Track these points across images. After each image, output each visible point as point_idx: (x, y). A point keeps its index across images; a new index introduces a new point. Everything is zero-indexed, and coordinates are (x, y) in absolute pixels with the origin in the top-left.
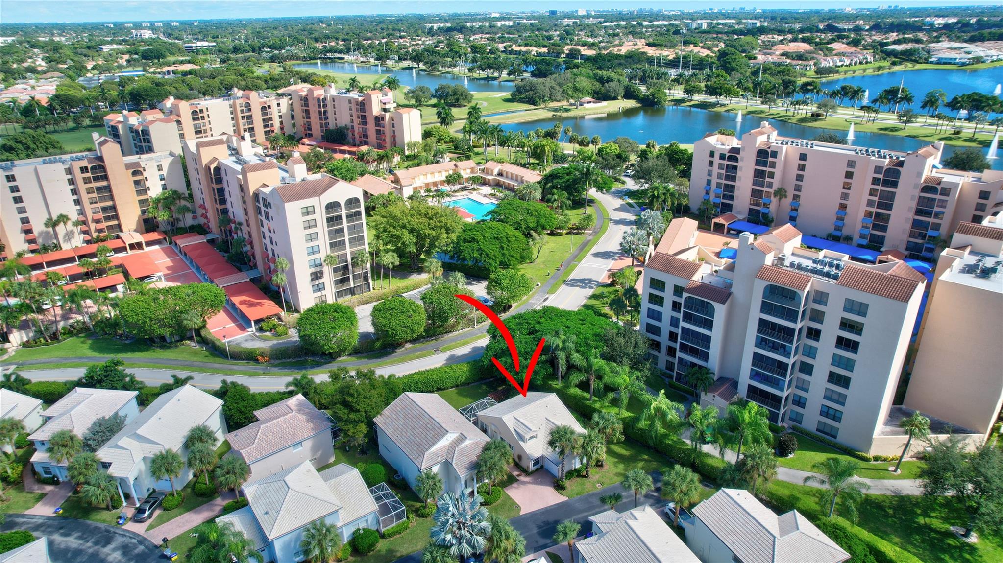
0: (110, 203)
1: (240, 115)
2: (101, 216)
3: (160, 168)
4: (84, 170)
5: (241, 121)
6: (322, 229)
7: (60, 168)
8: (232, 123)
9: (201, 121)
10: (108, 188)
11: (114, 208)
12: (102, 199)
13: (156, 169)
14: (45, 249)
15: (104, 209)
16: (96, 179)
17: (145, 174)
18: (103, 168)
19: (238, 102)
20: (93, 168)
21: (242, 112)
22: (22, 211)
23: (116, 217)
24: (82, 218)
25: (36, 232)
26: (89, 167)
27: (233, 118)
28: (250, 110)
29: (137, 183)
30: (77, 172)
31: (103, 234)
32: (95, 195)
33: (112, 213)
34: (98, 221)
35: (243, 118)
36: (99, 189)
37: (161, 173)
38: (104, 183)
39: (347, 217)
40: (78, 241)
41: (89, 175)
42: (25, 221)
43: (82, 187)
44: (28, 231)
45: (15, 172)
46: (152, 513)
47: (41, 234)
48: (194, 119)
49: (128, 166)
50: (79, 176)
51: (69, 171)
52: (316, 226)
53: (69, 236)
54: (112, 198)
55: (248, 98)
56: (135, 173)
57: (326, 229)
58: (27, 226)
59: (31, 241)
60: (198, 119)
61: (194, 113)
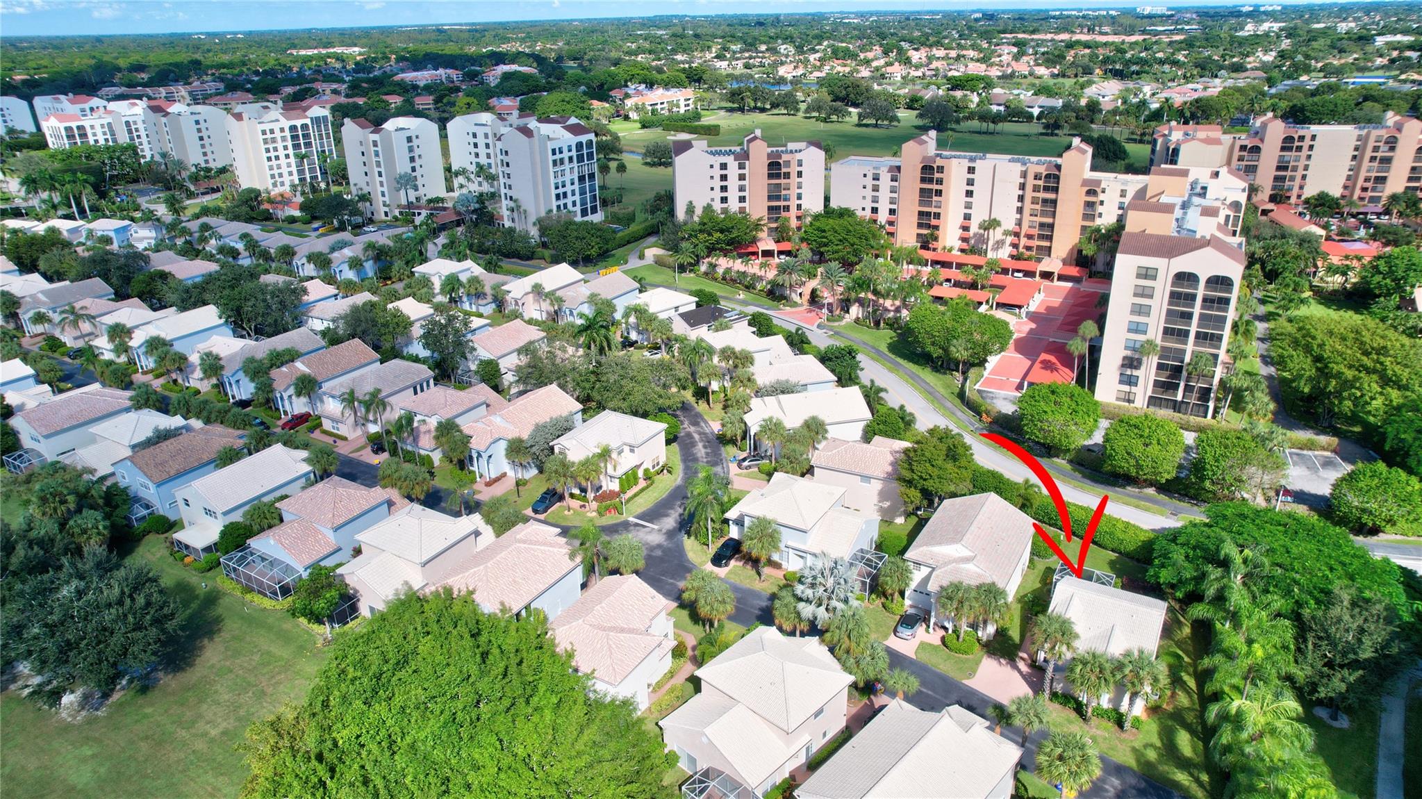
0: (1050, 220)
1: (1369, 153)
2: (1036, 232)
3: (1123, 194)
4: (1037, 177)
5: (1366, 164)
6: (1160, 304)
7: (1018, 168)
8: (1348, 163)
9: (1294, 153)
10: (1054, 202)
11: (1051, 226)
12: (1043, 214)
13: (1119, 193)
14: (973, 251)
15: (1042, 225)
16: (1046, 189)
17: (1101, 197)
18: (1057, 178)
19: (1375, 133)
20: (1048, 176)
21: (1376, 149)
22: (968, 206)
23: (1050, 238)
24: (1017, 229)
25: (971, 233)
26: (1044, 173)
27: (1354, 157)
28: (1392, 149)
29: (1090, 205)
30: (1030, 176)
31: (1029, 253)
32: (1038, 207)
33: (1047, 231)
34: (1030, 237)
35: (1373, 159)
36: (1045, 201)
37: (1122, 200)
38: (1051, 196)
39: (1205, 300)
40: (1005, 253)
41: (1041, 183)
42: (967, 217)
43: (1029, 194)
44: (965, 229)
45: (978, 165)
46: (750, 467)
47: (975, 235)
48: (1283, 149)
49: (1085, 182)
50: (1031, 182)
51: (1024, 175)
52: (1151, 297)
53: (999, 244)
54: (1054, 215)
55: (1399, 130)
56: (1091, 192)
57: (1165, 307)
58: (966, 223)
59: (964, 240)
60: (1290, 149)
61: (1288, 139)
